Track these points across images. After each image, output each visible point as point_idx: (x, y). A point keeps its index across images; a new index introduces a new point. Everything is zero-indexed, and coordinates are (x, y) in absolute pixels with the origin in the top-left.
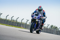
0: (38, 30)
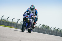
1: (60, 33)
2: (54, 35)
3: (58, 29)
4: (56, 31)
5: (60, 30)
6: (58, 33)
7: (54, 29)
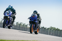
0: (9, 25)
1: (23, 27)
2: (17, 29)
3: (20, 24)
4: (19, 26)
5: (23, 24)
6: (21, 27)
7: (17, 23)
